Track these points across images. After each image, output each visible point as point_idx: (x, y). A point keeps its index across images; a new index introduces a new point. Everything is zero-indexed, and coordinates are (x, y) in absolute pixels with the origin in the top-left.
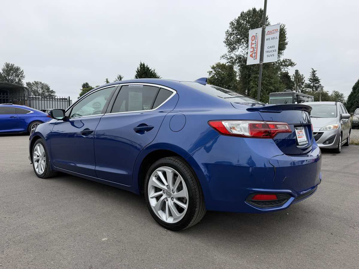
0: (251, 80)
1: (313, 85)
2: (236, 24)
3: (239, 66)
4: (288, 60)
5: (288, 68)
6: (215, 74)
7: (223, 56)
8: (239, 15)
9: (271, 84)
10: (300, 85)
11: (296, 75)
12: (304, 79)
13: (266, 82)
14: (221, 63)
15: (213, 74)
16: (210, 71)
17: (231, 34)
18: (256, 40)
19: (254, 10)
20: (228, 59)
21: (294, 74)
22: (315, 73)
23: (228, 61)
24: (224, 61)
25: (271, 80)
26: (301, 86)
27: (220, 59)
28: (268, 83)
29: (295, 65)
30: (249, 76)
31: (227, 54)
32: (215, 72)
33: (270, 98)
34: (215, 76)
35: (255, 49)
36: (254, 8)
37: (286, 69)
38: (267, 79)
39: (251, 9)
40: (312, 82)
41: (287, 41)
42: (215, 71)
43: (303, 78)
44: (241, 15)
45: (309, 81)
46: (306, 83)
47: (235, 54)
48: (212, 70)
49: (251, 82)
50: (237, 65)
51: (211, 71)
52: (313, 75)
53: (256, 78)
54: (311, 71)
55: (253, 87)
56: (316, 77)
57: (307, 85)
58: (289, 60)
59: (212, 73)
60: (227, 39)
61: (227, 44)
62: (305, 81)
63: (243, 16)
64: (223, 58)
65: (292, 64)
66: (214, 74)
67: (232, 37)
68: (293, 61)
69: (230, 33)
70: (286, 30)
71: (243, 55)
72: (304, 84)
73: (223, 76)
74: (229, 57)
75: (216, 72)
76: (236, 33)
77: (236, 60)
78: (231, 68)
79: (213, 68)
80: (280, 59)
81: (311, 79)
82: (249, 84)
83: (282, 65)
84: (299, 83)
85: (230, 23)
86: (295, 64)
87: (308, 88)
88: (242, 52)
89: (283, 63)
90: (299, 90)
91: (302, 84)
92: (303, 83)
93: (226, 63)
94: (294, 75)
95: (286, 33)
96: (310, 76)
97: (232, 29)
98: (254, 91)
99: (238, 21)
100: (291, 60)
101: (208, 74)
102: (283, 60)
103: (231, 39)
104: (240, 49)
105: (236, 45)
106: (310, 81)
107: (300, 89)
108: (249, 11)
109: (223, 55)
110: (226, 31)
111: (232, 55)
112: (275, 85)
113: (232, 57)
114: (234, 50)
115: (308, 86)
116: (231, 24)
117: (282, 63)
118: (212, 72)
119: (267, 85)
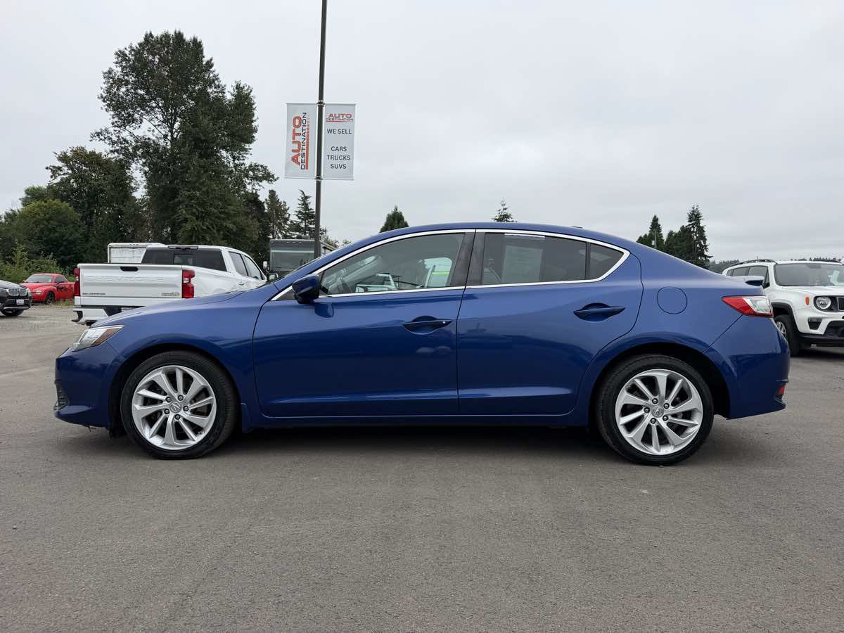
0: (180, 202)
1: (306, 226)
2: (133, 58)
3: (144, 164)
4: (260, 168)
5: (260, 183)
6: (72, 176)
7: (98, 134)
8: (142, 40)
9: (228, 216)
10: (280, 223)
11: (272, 201)
12: (288, 211)
13: (216, 211)
14: (89, 150)
15: (64, 174)
16: (54, 167)
17: (120, 83)
18: (305, 128)
19: (179, 36)
20: (113, 143)
21: (268, 198)
22: (307, 202)
23: (113, 149)
24: (102, 148)
25: (227, 208)
26: (284, 227)
27: (91, 141)
28: (222, 213)
29: (276, 180)
30: (175, 192)
31: (111, 130)
32: (70, 172)
33: (272, 251)
34: (72, 181)
35: (304, 147)
36: (179, 33)
37: (257, 187)
38: (219, 205)
39: (172, 33)
40: (302, 219)
41: (256, 124)
42: (71, 168)
43: (286, 210)
44: (146, 39)
45: (297, 217)
46: (292, 222)
47: (132, 135)
48: (60, 164)
49: (181, 207)
50: (141, 162)
51: (57, 166)
52: (303, 204)
53: (191, 200)
54: (300, 196)
55: (186, 220)
56: (311, 209)
57: (294, 224)
58: (262, 166)
59: (62, 173)
60: (108, 91)
61: (108, 105)
62: (289, 215)
63: (150, 43)
64: (97, 138)
65: (268, 177)
66: (67, 176)
67: (123, 89)
68: (271, 170)
69: (116, 78)
70: (255, 100)
71: (154, 138)
72: (289, 223)
73: (96, 183)
74: (115, 139)
75: (73, 170)
76: (135, 83)
77: (136, 148)
78: (123, 166)
79: (63, 158)
80: (245, 162)
81: (300, 212)
82: (175, 213)
83: (247, 176)
84: (279, 219)
85: (117, 54)
86: (276, 177)
87: (296, 231)
88: (153, 131)
89: (251, 173)
90: (280, 235)
91: (285, 222)
92: (287, 219)
93: (108, 151)
94: (266, 200)
95: (254, 106)
96: (298, 206)
97: (123, 69)
98: (190, 228)
99: (138, 53)
100: (266, 167)
101: (49, 173)
102: (251, 166)
103: (121, 93)
104: (146, 124)
105: (134, 110)
106: (299, 218)
107: (281, 233)
108: (166, 36)
109: (99, 131)
110: (106, 70)
111: (125, 134)
112: (236, 219)
113: (125, 140)
114: (129, 123)
115: (296, 227)
116: (119, 56)
117: (248, 171)
118: (60, 169)
119: (219, 218)
